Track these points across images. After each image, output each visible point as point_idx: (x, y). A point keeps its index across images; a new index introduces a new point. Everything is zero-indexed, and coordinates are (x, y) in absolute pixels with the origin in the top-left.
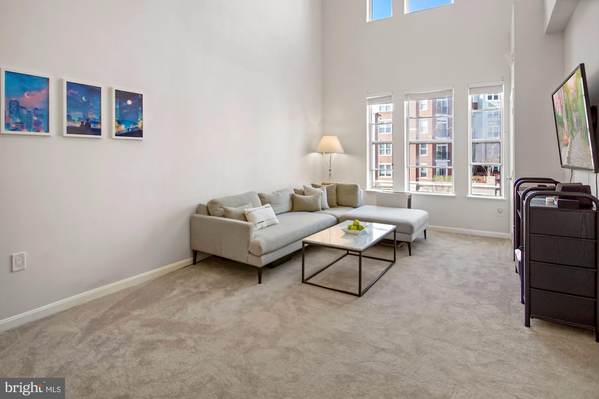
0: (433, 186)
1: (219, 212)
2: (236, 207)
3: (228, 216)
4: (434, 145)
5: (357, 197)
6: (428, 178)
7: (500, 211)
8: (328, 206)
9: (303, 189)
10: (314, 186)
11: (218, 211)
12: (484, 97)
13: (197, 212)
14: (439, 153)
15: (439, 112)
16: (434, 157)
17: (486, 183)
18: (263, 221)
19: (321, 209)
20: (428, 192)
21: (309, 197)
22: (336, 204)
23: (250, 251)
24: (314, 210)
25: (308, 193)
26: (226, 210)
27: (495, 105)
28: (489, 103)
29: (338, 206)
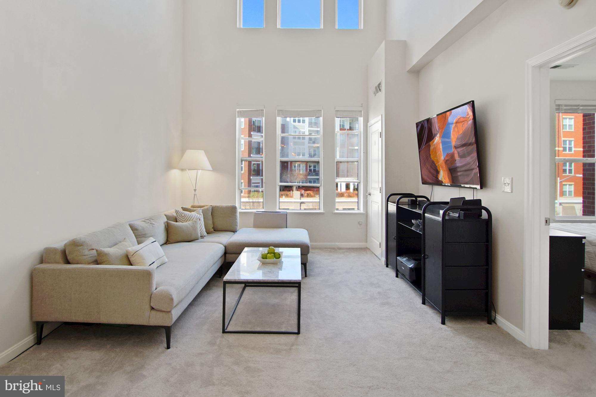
0: (250, 202)
1: (87, 257)
2: (110, 247)
3: (104, 262)
4: (250, 162)
5: (236, 219)
6: (244, 194)
7: (360, 223)
8: (206, 233)
9: (175, 214)
10: (184, 209)
11: (85, 256)
12: (290, 120)
13: (42, 261)
14: (254, 170)
15: (254, 131)
16: (250, 175)
17: (293, 197)
18: (154, 262)
19: (200, 238)
20: (246, 209)
21: (185, 223)
22: (212, 230)
23: (154, 307)
24: (193, 239)
25: (182, 219)
26: (100, 254)
27: (299, 128)
28: (294, 125)
29: (215, 232)
